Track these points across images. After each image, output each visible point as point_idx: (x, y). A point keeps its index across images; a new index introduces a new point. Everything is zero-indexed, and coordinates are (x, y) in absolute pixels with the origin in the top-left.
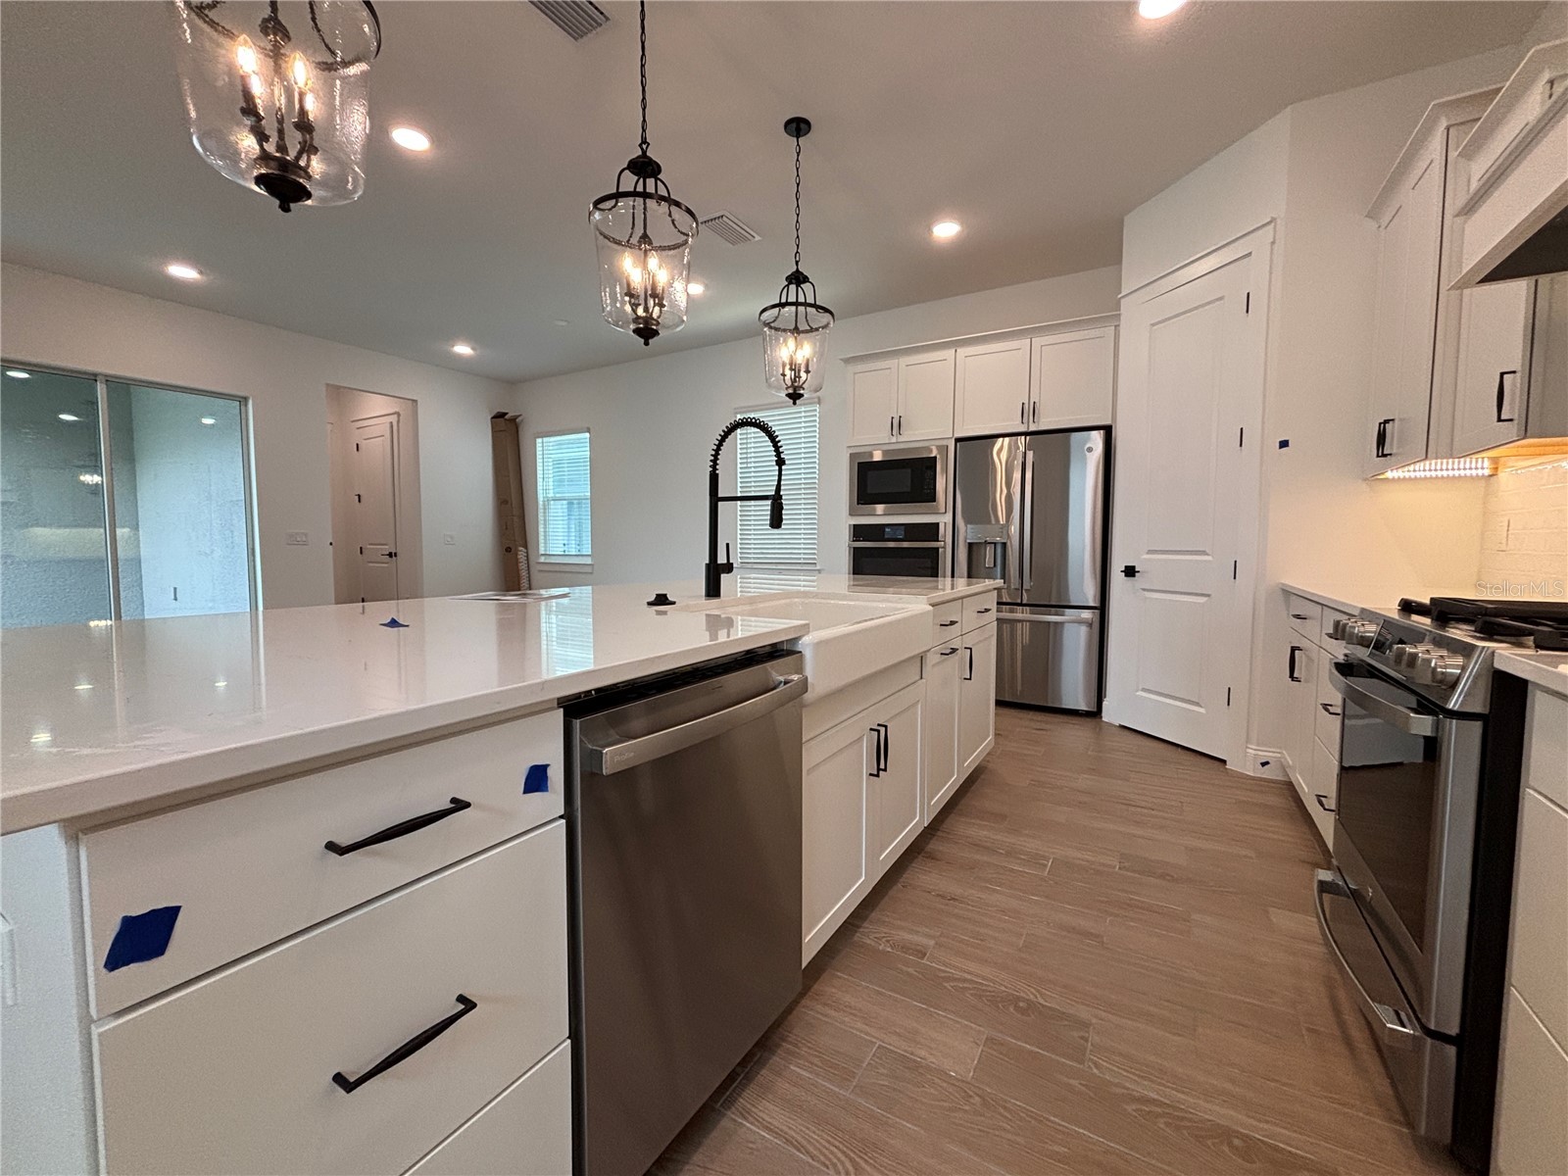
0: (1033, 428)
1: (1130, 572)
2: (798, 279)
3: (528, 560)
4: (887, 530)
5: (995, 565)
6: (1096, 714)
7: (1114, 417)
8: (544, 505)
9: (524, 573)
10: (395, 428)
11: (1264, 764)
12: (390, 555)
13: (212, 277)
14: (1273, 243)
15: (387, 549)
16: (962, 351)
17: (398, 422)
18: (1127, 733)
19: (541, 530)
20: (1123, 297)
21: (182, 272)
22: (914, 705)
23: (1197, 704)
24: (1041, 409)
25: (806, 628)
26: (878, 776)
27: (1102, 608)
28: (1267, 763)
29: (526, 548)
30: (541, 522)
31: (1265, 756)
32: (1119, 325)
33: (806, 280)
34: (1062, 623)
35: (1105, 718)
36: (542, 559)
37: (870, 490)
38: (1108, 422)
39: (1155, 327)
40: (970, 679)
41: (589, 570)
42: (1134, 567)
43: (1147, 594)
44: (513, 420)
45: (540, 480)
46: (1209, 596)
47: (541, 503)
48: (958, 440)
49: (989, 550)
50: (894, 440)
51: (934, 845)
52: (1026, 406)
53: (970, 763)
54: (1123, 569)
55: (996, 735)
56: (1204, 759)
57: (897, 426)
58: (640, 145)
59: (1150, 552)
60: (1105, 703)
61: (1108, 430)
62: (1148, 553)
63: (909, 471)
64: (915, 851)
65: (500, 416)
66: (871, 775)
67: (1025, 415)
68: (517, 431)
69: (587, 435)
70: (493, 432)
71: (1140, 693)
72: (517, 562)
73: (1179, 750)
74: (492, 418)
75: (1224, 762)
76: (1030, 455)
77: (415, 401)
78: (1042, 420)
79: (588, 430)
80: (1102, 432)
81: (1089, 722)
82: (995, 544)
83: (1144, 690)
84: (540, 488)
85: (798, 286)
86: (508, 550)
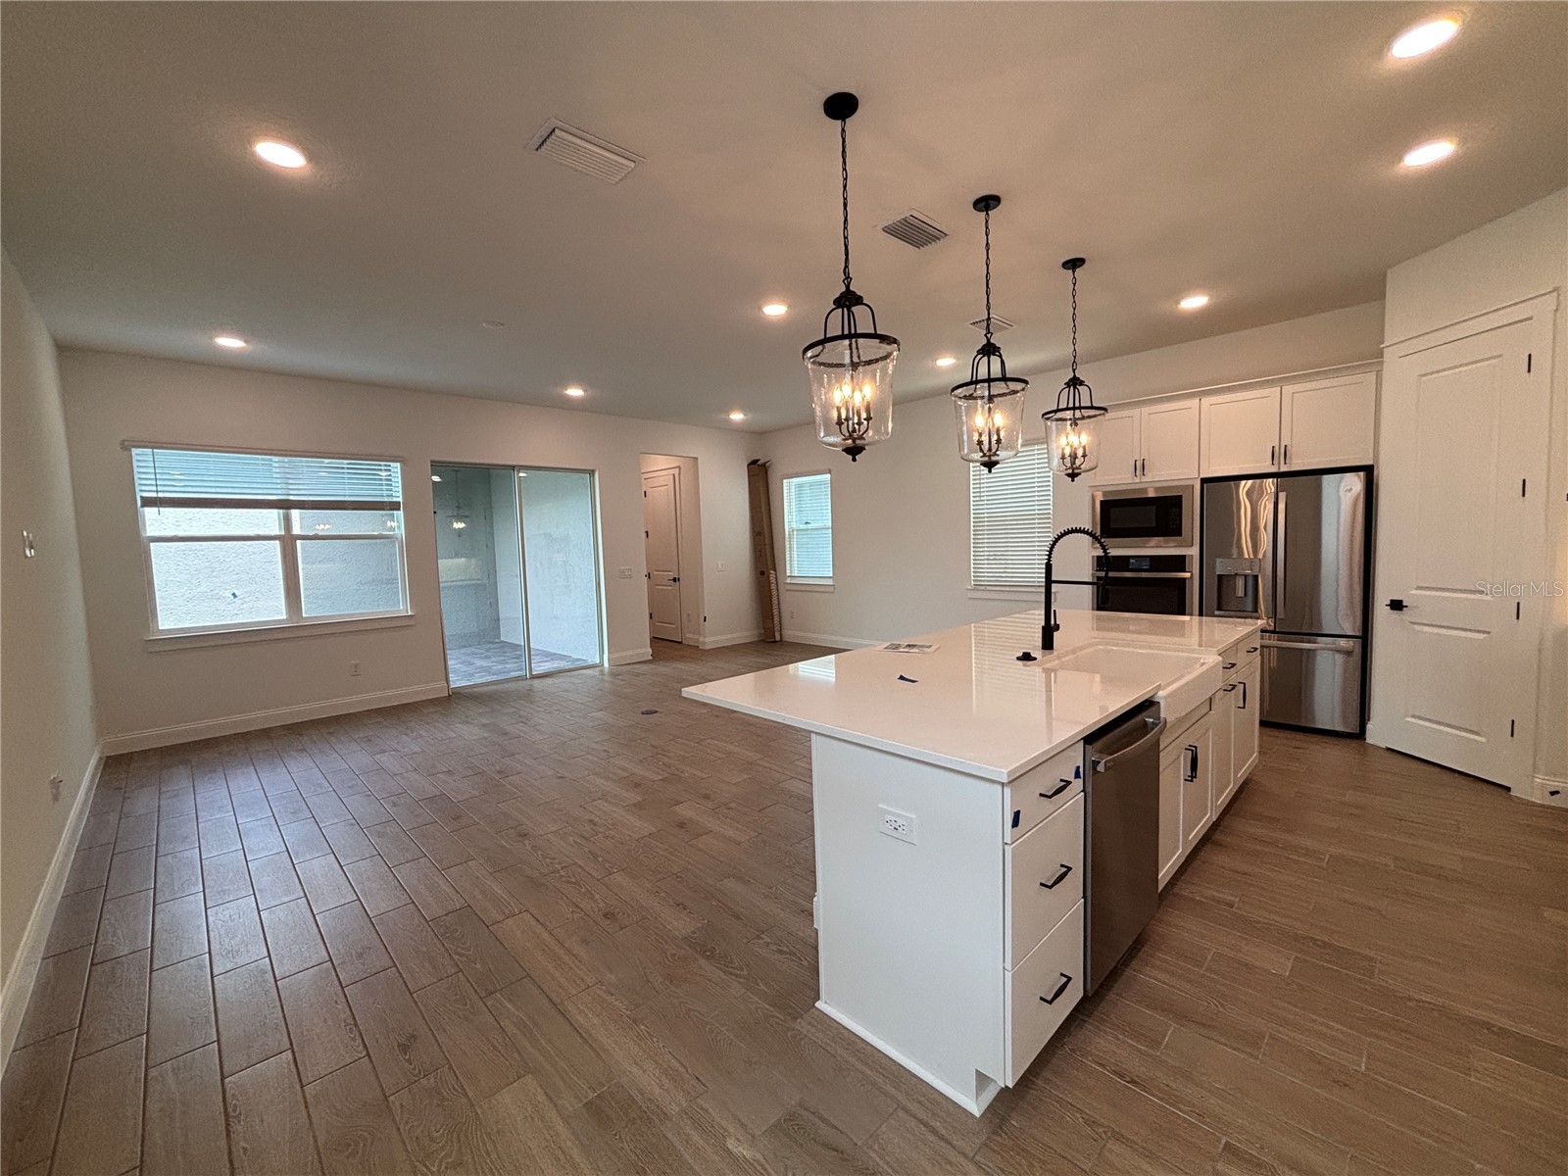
0: (1284, 468)
1: (1397, 605)
2: (1075, 382)
3: (776, 581)
4: (1132, 561)
5: (1245, 595)
6: (1361, 735)
7: (1376, 457)
8: (790, 535)
9: (774, 593)
10: (677, 478)
11: (1553, 793)
12: (675, 580)
13: (589, 392)
14: (1556, 310)
15: (672, 575)
16: (1207, 401)
17: (679, 474)
18: (1393, 755)
19: (788, 556)
20: (1386, 347)
21: (575, 392)
22: (1208, 730)
23: (1478, 734)
24: (1293, 451)
25: (1159, 688)
26: (1191, 781)
27: (1365, 637)
28: (1557, 792)
29: (775, 571)
30: (787, 550)
31: (1554, 785)
32: (1382, 370)
33: (1082, 383)
34: (1315, 650)
35: (1369, 740)
36: (788, 580)
37: (1112, 526)
38: (1370, 462)
39: (1424, 379)
40: (1244, 708)
41: (831, 589)
42: (1401, 601)
43: (1416, 627)
44: (764, 465)
45: (786, 514)
46: (1489, 633)
47: (787, 533)
48: (1204, 481)
49: (1240, 582)
50: (1137, 480)
51: (1217, 836)
52: (1277, 449)
53: (1242, 774)
54: (1389, 603)
55: (1260, 752)
56: (1485, 786)
57: (1140, 468)
58: (985, 335)
59: (1420, 588)
60: (1369, 726)
61: (1368, 471)
62: (1416, 589)
63: (1154, 508)
64: (1206, 840)
65: (754, 462)
66: (1186, 780)
67: (1276, 458)
68: (766, 473)
69: (829, 476)
70: (749, 476)
71: (1409, 719)
72: (769, 583)
73: (1456, 775)
74: (749, 465)
75: (1508, 789)
76: (1282, 496)
77: (696, 458)
78: (1294, 461)
79: (830, 473)
80: (1362, 474)
81: (1354, 743)
82: (1246, 576)
83: (1414, 716)
84: (786, 521)
85: (1075, 388)
86: (762, 573)
